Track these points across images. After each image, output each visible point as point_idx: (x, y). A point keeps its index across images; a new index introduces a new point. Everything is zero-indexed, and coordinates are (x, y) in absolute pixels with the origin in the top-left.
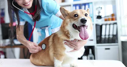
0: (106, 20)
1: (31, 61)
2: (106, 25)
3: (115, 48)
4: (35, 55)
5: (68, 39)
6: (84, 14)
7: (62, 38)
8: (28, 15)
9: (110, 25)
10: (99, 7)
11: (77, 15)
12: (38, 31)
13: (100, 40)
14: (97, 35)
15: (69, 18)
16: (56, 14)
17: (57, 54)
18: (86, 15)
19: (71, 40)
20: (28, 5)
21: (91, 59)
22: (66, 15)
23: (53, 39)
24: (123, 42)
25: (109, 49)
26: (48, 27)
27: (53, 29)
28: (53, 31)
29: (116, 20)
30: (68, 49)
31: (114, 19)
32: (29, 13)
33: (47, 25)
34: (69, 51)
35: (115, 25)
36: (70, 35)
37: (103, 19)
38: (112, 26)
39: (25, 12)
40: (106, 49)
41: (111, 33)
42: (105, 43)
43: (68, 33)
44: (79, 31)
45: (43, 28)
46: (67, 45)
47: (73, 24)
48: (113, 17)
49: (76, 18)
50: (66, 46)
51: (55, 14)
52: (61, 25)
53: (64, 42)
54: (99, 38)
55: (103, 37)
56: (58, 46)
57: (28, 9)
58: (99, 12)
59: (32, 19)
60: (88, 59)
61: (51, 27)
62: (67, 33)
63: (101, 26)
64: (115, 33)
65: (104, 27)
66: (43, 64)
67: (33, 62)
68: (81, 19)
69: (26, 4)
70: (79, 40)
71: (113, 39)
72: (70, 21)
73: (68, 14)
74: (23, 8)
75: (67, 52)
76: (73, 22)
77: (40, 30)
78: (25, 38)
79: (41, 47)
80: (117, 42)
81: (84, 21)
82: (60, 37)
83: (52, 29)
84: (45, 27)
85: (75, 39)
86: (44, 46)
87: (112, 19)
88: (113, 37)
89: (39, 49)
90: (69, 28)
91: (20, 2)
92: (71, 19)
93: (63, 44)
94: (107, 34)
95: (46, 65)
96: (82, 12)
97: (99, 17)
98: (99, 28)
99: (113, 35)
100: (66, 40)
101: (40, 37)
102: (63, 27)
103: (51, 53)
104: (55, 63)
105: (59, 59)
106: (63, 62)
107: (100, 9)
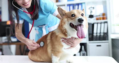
0: (97, 19)
1: (29, 57)
2: (97, 23)
3: (106, 45)
4: (33, 52)
5: (65, 37)
6: (81, 14)
7: (60, 36)
8: (27, 14)
9: (101, 23)
10: (91, 7)
11: (74, 15)
12: (35, 29)
13: (92, 38)
14: (89, 33)
15: (67, 18)
16: (54, 14)
17: (54, 51)
18: (82, 15)
19: (68, 38)
20: (28, 5)
21: (84, 55)
22: (64, 15)
23: (51, 37)
25: (100, 46)
26: (46, 25)
27: (50, 28)
28: (49, 29)
29: (107, 19)
30: (65, 46)
31: (105, 18)
32: (28, 12)
33: (44, 24)
34: (67, 48)
35: (106, 24)
36: (67, 33)
37: (94, 18)
38: (103, 25)
39: (24, 11)
40: (97, 46)
41: (102, 31)
42: (96, 40)
43: (66, 32)
44: (77, 30)
45: (40, 27)
46: (65, 43)
47: (71, 23)
48: (104, 16)
49: (74, 17)
50: (63, 44)
51: (52, 14)
52: (59, 24)
53: (61, 40)
54: (91, 36)
55: (95, 35)
56: (56, 43)
57: (27, 9)
58: (91, 12)
59: (31, 18)
60: (80, 55)
61: (47, 25)
62: (64, 31)
63: (93, 25)
64: (106, 31)
65: (95, 25)
66: (41, 60)
67: (31, 59)
68: (78, 18)
69: (26, 4)
70: (75, 38)
71: (104, 37)
72: (68, 20)
73: (66, 14)
74: (22, 7)
75: (65, 49)
76: (70, 21)
77: (37, 28)
78: (24, 36)
79: (40, 45)
80: (108, 40)
81: (81, 21)
82: (58, 35)
83: (48, 27)
84: (42, 25)
85: (72, 37)
86: (42, 44)
87: (103, 19)
88: (104, 35)
89: (38, 46)
90: (67, 27)
91: (20, 2)
92: (68, 19)
93: (61, 41)
94: (99, 32)
95: (44, 61)
96: (79, 12)
97: (91, 16)
99: (104, 33)
100: (64, 38)
101: (38, 35)
102: (60, 25)
103: (49, 50)
104: (52, 59)
105: (56, 56)
106: (60, 59)
107: (92, 9)
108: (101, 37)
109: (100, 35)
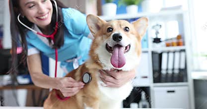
0: (168, 45)
2: (168, 52)
3: (183, 90)
9: (174, 52)
10: (157, 25)
11: (111, 29)
13: (158, 77)
14: (154, 69)
18: (126, 29)
24: (195, 81)
25: (173, 91)
26: (78, 58)
29: (184, 44)
31: (181, 44)
35: (183, 54)
37: (163, 44)
38: (177, 55)
39: (38, 33)
40: (169, 92)
41: (177, 66)
42: (166, 81)
43: (98, 59)
45: (69, 61)
47: (107, 44)
48: (180, 41)
49: (111, 33)
51: (87, 36)
54: (157, 75)
55: (164, 72)
58: (157, 33)
60: (139, 107)
61: (81, 57)
63: (160, 55)
64: (183, 66)
65: (164, 56)
71: (180, 76)
76: (106, 41)
80: (187, 81)
84: (72, 58)
87: (178, 44)
88: (179, 73)
92: (103, 36)
94: (170, 67)
96: (120, 25)
97: (157, 41)
98: (157, 58)
99: (180, 70)
107: (159, 27)
108: (175, 76)
109: (173, 73)
